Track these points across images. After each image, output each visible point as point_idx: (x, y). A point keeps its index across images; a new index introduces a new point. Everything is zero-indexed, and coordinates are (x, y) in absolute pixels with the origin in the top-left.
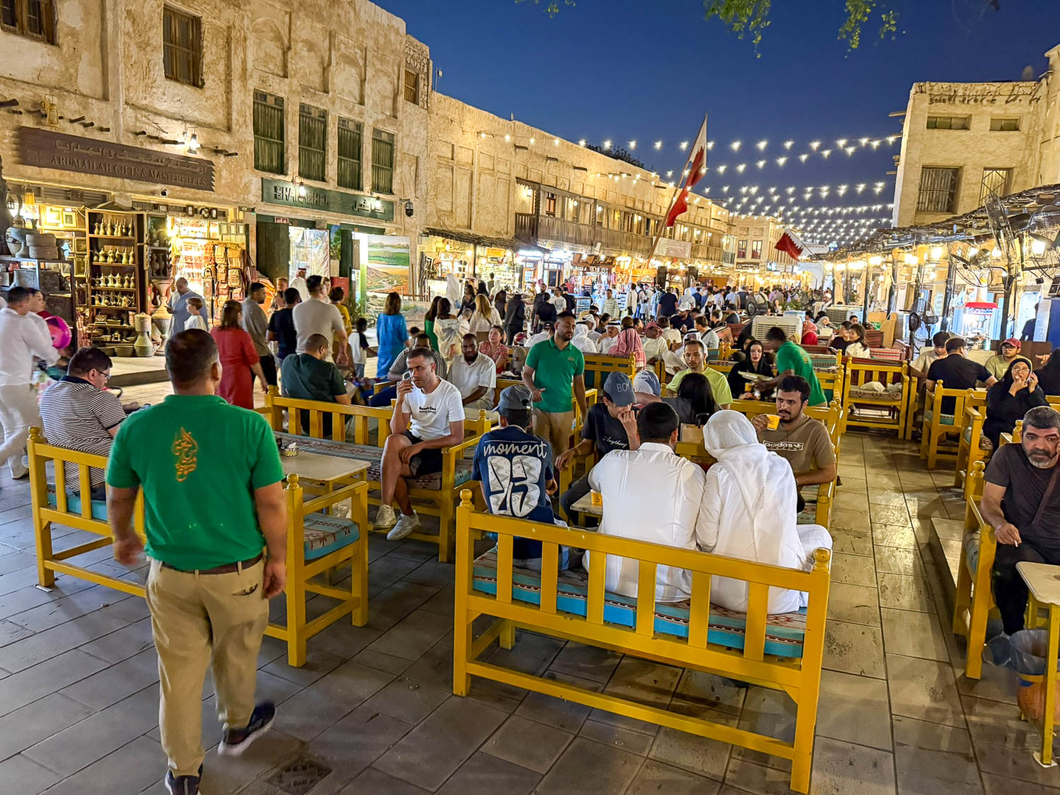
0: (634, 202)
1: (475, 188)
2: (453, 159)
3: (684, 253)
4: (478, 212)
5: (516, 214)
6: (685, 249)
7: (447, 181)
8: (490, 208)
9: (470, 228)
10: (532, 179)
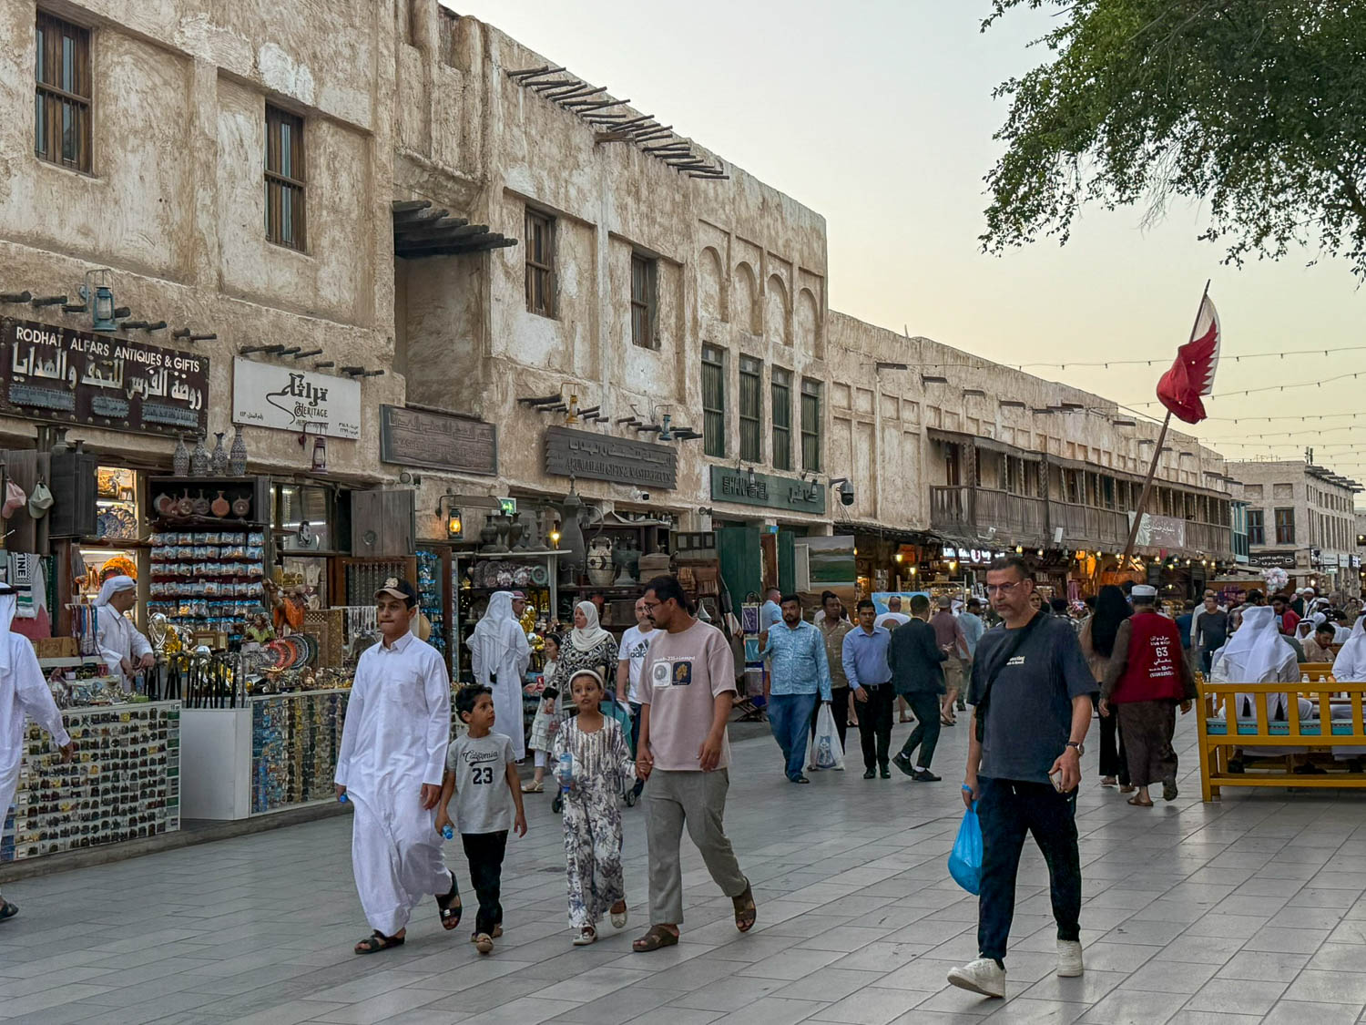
0: (1086, 452)
1: (878, 451)
2: (850, 409)
3: (1177, 539)
4: (884, 490)
5: (931, 488)
6: (1176, 531)
7: (844, 443)
8: (899, 482)
9: (875, 517)
10: (947, 429)
